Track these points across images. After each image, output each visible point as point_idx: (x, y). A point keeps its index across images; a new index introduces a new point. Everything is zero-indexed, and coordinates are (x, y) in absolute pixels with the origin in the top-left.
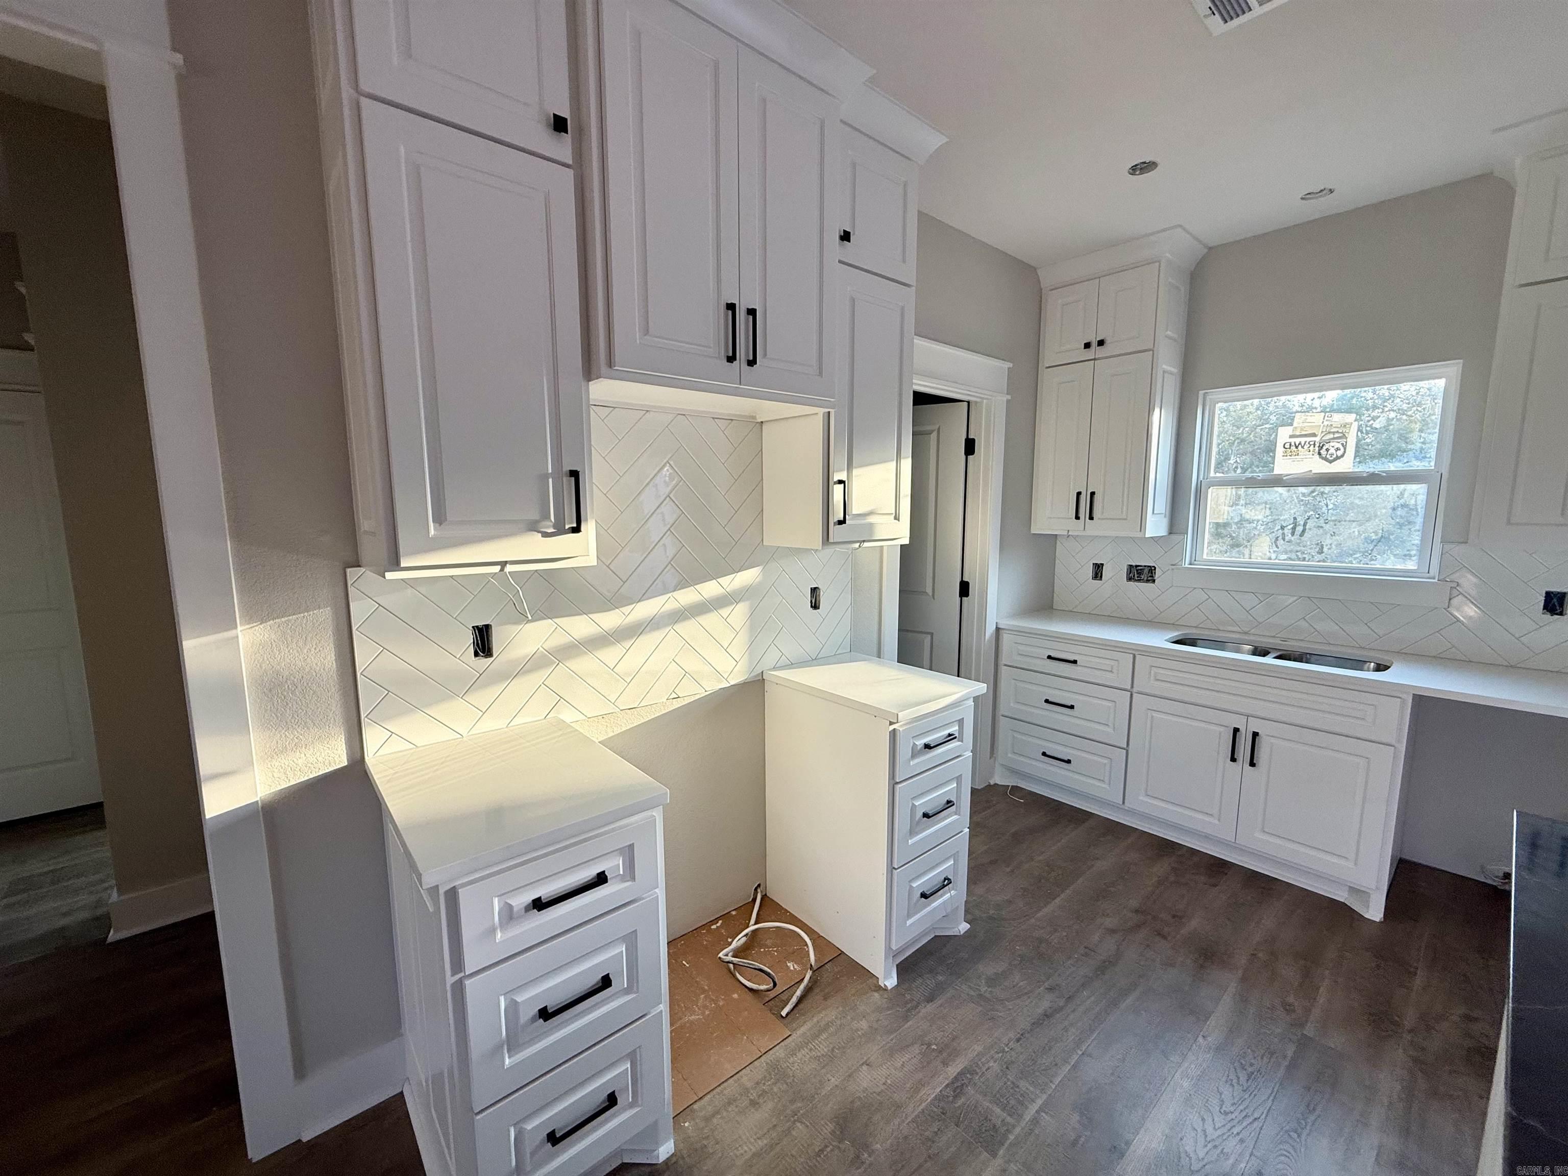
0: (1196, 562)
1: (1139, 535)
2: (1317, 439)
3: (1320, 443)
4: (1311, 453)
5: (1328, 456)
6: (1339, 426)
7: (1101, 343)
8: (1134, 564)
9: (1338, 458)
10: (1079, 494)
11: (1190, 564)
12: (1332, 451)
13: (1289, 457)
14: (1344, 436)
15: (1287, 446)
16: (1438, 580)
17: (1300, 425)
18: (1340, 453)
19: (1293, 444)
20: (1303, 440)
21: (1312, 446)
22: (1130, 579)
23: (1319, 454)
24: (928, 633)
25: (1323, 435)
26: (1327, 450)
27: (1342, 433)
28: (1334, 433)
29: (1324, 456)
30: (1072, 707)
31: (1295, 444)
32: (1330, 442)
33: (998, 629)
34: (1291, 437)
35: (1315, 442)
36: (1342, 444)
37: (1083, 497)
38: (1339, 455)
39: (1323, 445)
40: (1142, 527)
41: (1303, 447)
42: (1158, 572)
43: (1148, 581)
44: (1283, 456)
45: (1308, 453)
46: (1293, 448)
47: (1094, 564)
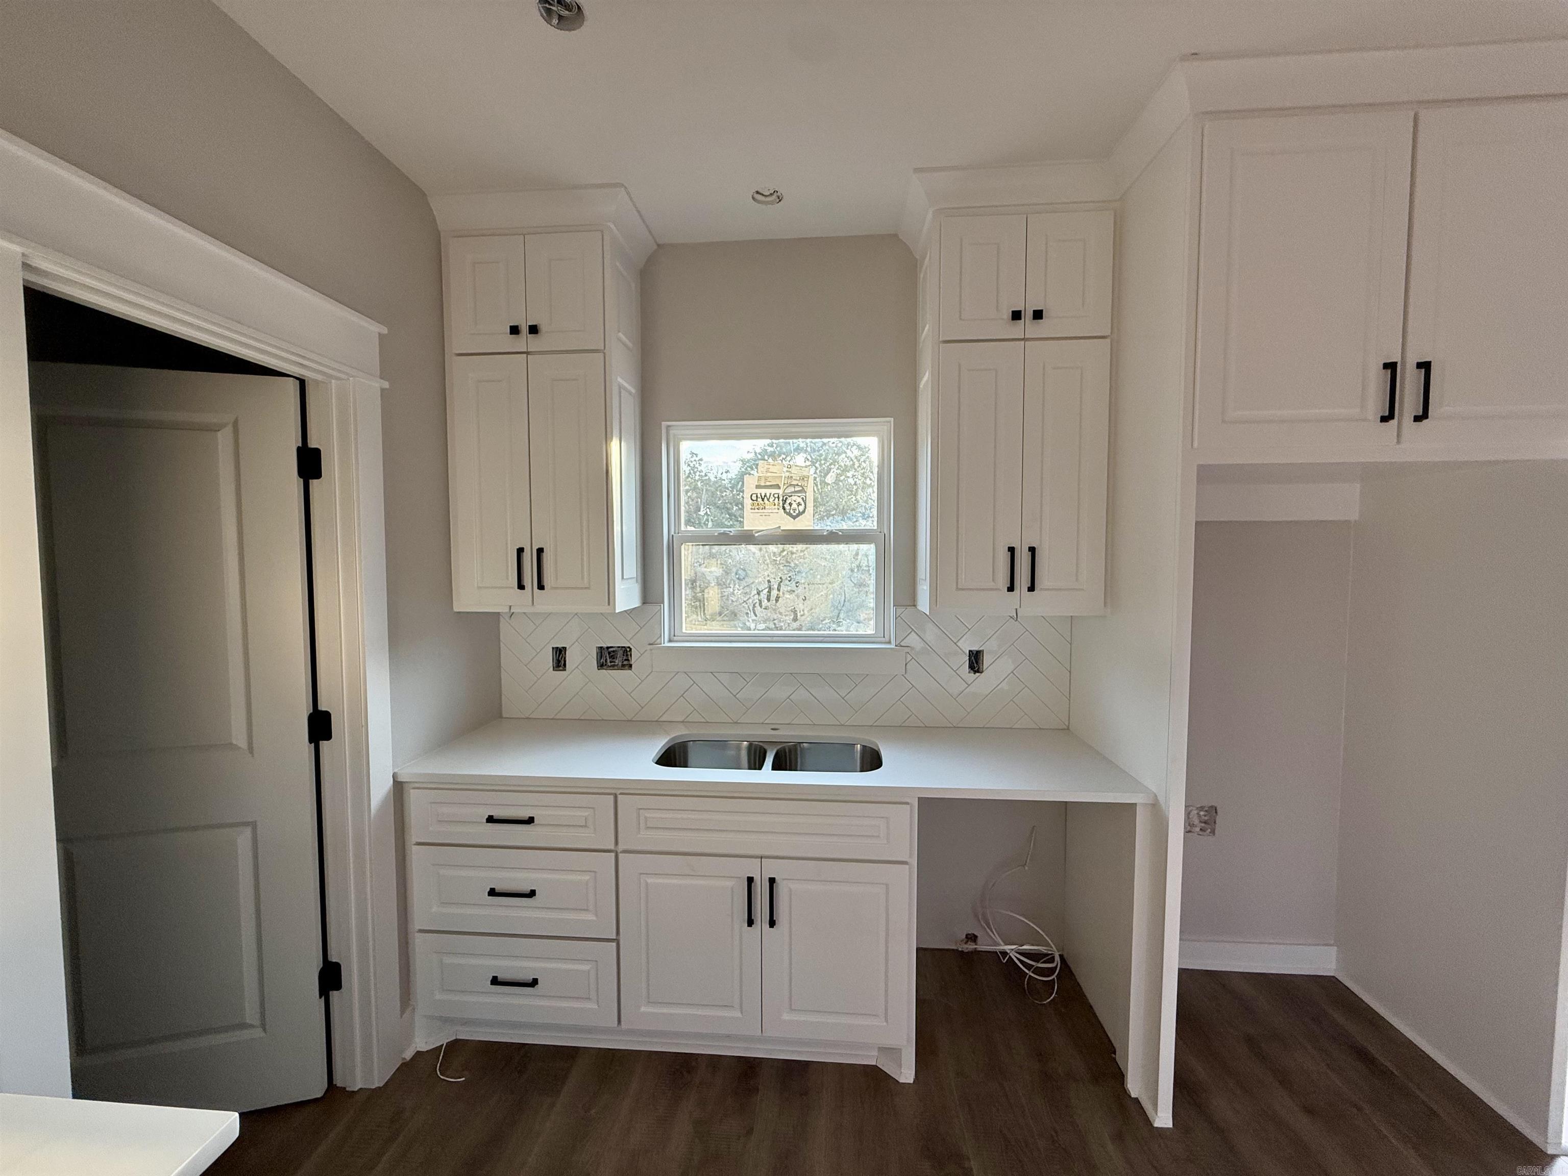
0: (675, 638)
1: (605, 609)
2: (780, 492)
3: (783, 497)
4: (776, 507)
5: (792, 512)
6: (798, 478)
8: (605, 646)
9: (800, 514)
10: (520, 551)
11: (670, 641)
12: (794, 506)
13: (756, 511)
14: (803, 491)
15: (754, 497)
16: (896, 646)
17: (764, 475)
18: (801, 508)
19: (759, 495)
20: (768, 491)
21: (777, 499)
22: (601, 666)
23: (784, 508)
24: (246, 824)
25: (785, 487)
26: (790, 504)
27: (801, 486)
28: (794, 486)
29: (788, 511)
30: (532, 894)
31: (761, 496)
32: (791, 496)
33: (399, 787)
34: (758, 487)
35: (778, 494)
36: (803, 498)
37: (526, 556)
38: (801, 511)
39: (786, 498)
40: (610, 598)
41: (768, 500)
42: (634, 653)
43: (623, 667)
44: (752, 509)
45: (774, 507)
46: (760, 500)
47: (553, 648)
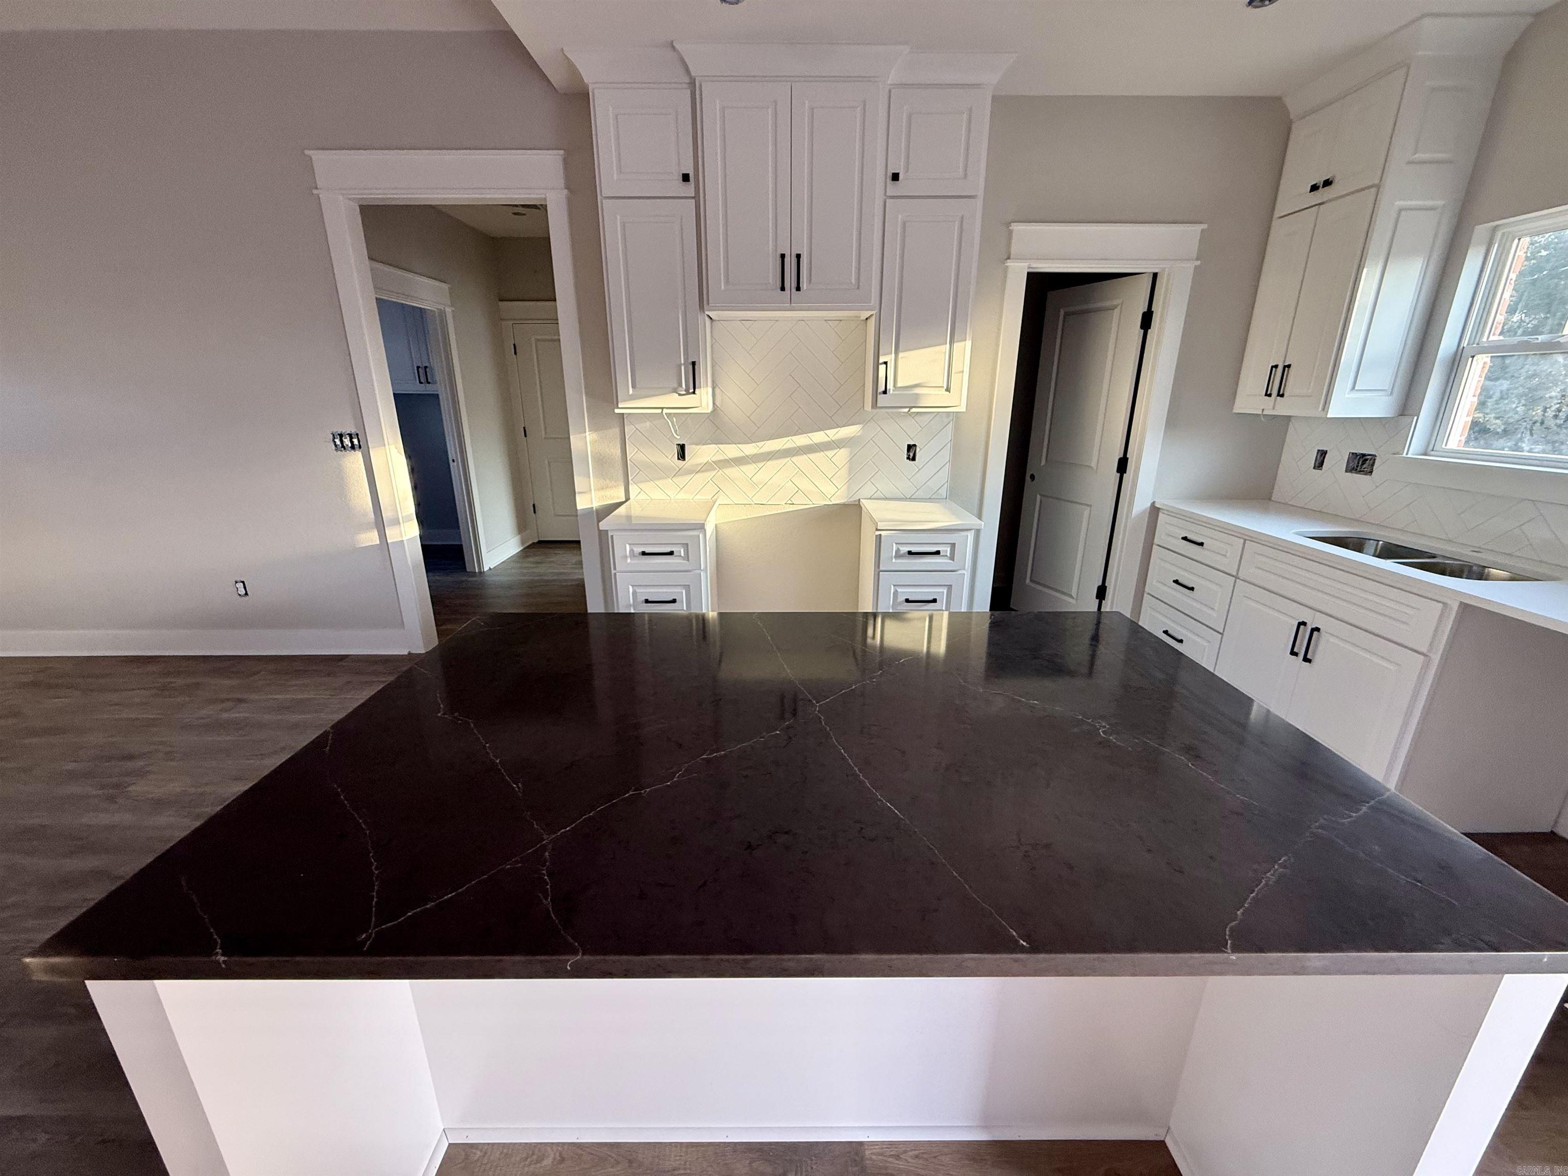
0: (1432, 453)
1: (1322, 415)
7: (1327, 183)
8: (1358, 452)
10: (1273, 367)
11: (1419, 454)
22: (1349, 470)
24: (1088, 505)
30: (1192, 589)
33: (1154, 511)
37: (1278, 371)
40: (1327, 401)
42: (1378, 462)
43: (1366, 472)
47: (1319, 450)
